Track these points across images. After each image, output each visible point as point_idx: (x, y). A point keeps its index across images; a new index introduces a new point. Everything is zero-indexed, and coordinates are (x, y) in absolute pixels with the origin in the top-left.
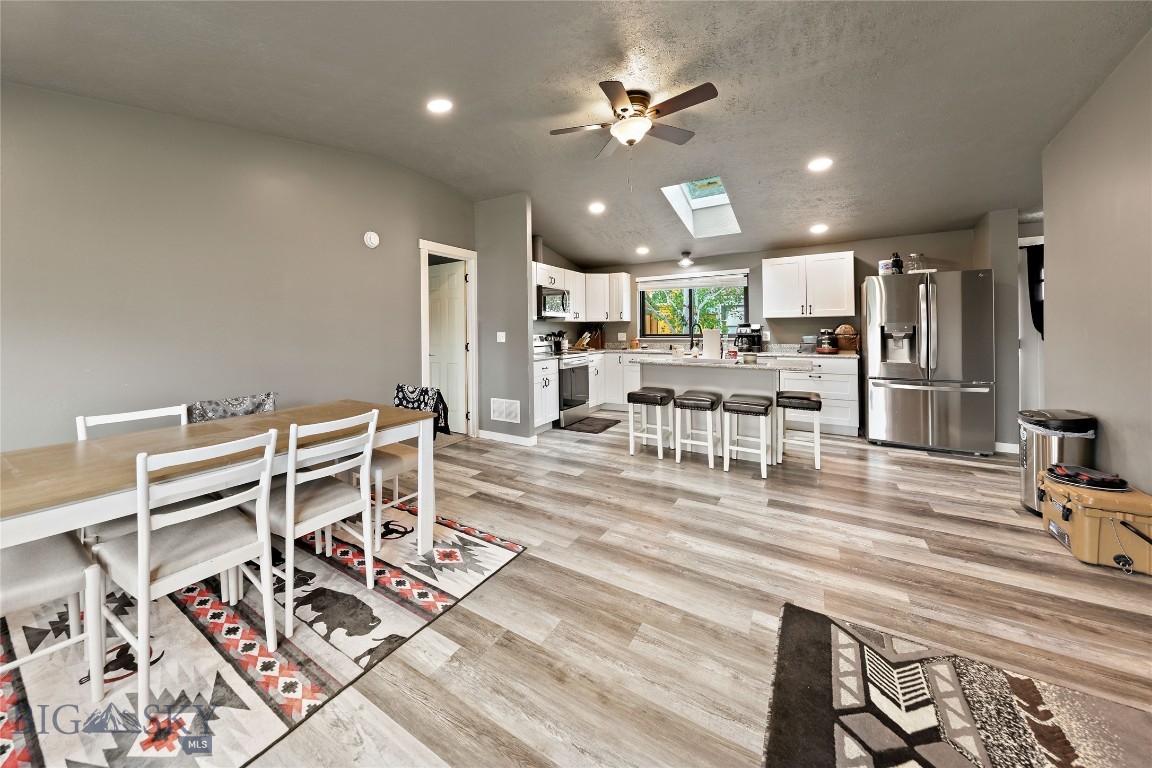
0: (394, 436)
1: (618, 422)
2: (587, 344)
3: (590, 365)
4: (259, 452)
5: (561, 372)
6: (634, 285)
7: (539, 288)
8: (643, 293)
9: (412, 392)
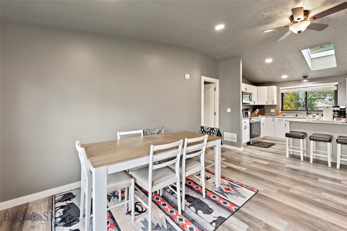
0: (211, 144)
1: (274, 144)
2: (258, 114)
3: (261, 121)
4: (177, 147)
5: (251, 124)
6: (278, 90)
7: (243, 92)
8: (282, 94)
9: (207, 129)
